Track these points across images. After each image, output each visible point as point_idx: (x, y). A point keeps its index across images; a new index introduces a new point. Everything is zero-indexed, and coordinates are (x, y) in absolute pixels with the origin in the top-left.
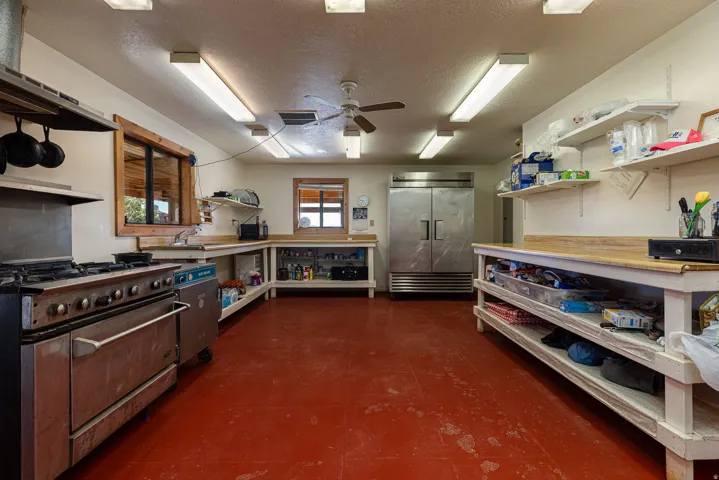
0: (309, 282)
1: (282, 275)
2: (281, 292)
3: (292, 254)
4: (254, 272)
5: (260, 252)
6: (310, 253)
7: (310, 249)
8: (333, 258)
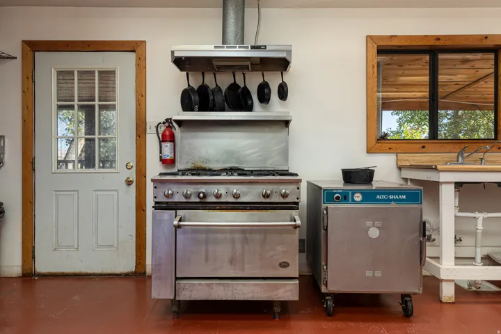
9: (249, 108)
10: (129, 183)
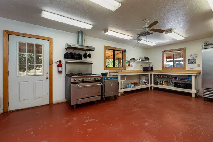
0: (165, 86)
1: (156, 83)
2: (155, 88)
3: (160, 76)
4: (145, 81)
5: (148, 75)
6: (166, 76)
7: (166, 75)
8: (176, 79)
9: (82, 59)
10: (47, 78)
